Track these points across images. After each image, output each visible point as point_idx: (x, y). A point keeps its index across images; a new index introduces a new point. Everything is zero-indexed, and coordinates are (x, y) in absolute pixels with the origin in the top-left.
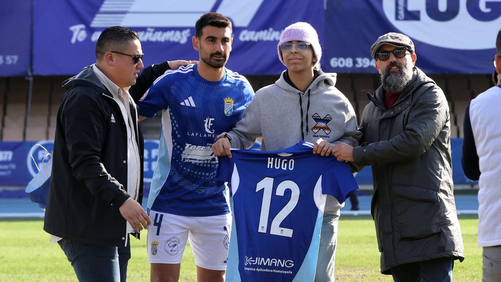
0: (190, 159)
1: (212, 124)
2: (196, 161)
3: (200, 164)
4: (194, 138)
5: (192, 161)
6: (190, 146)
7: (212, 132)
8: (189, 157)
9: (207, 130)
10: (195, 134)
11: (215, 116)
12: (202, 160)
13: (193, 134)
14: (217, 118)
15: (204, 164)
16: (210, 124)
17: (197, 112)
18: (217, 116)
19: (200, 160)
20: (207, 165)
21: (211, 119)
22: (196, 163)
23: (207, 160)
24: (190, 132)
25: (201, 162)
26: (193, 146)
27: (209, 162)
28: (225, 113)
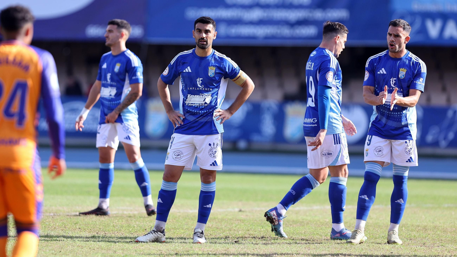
0: (191, 104)
1: (201, 82)
2: (195, 105)
3: (197, 106)
4: (192, 91)
5: (193, 105)
6: (190, 96)
7: (202, 86)
8: (191, 102)
9: (199, 86)
10: (192, 88)
11: (203, 77)
12: (198, 104)
13: (191, 88)
14: (204, 78)
15: (200, 106)
16: (200, 82)
17: (192, 75)
18: (204, 77)
19: (197, 104)
20: (202, 107)
21: (200, 79)
22: (195, 106)
23: (202, 104)
24: (189, 87)
25: (198, 105)
26: (192, 96)
27: (203, 105)
28: (209, 75)
